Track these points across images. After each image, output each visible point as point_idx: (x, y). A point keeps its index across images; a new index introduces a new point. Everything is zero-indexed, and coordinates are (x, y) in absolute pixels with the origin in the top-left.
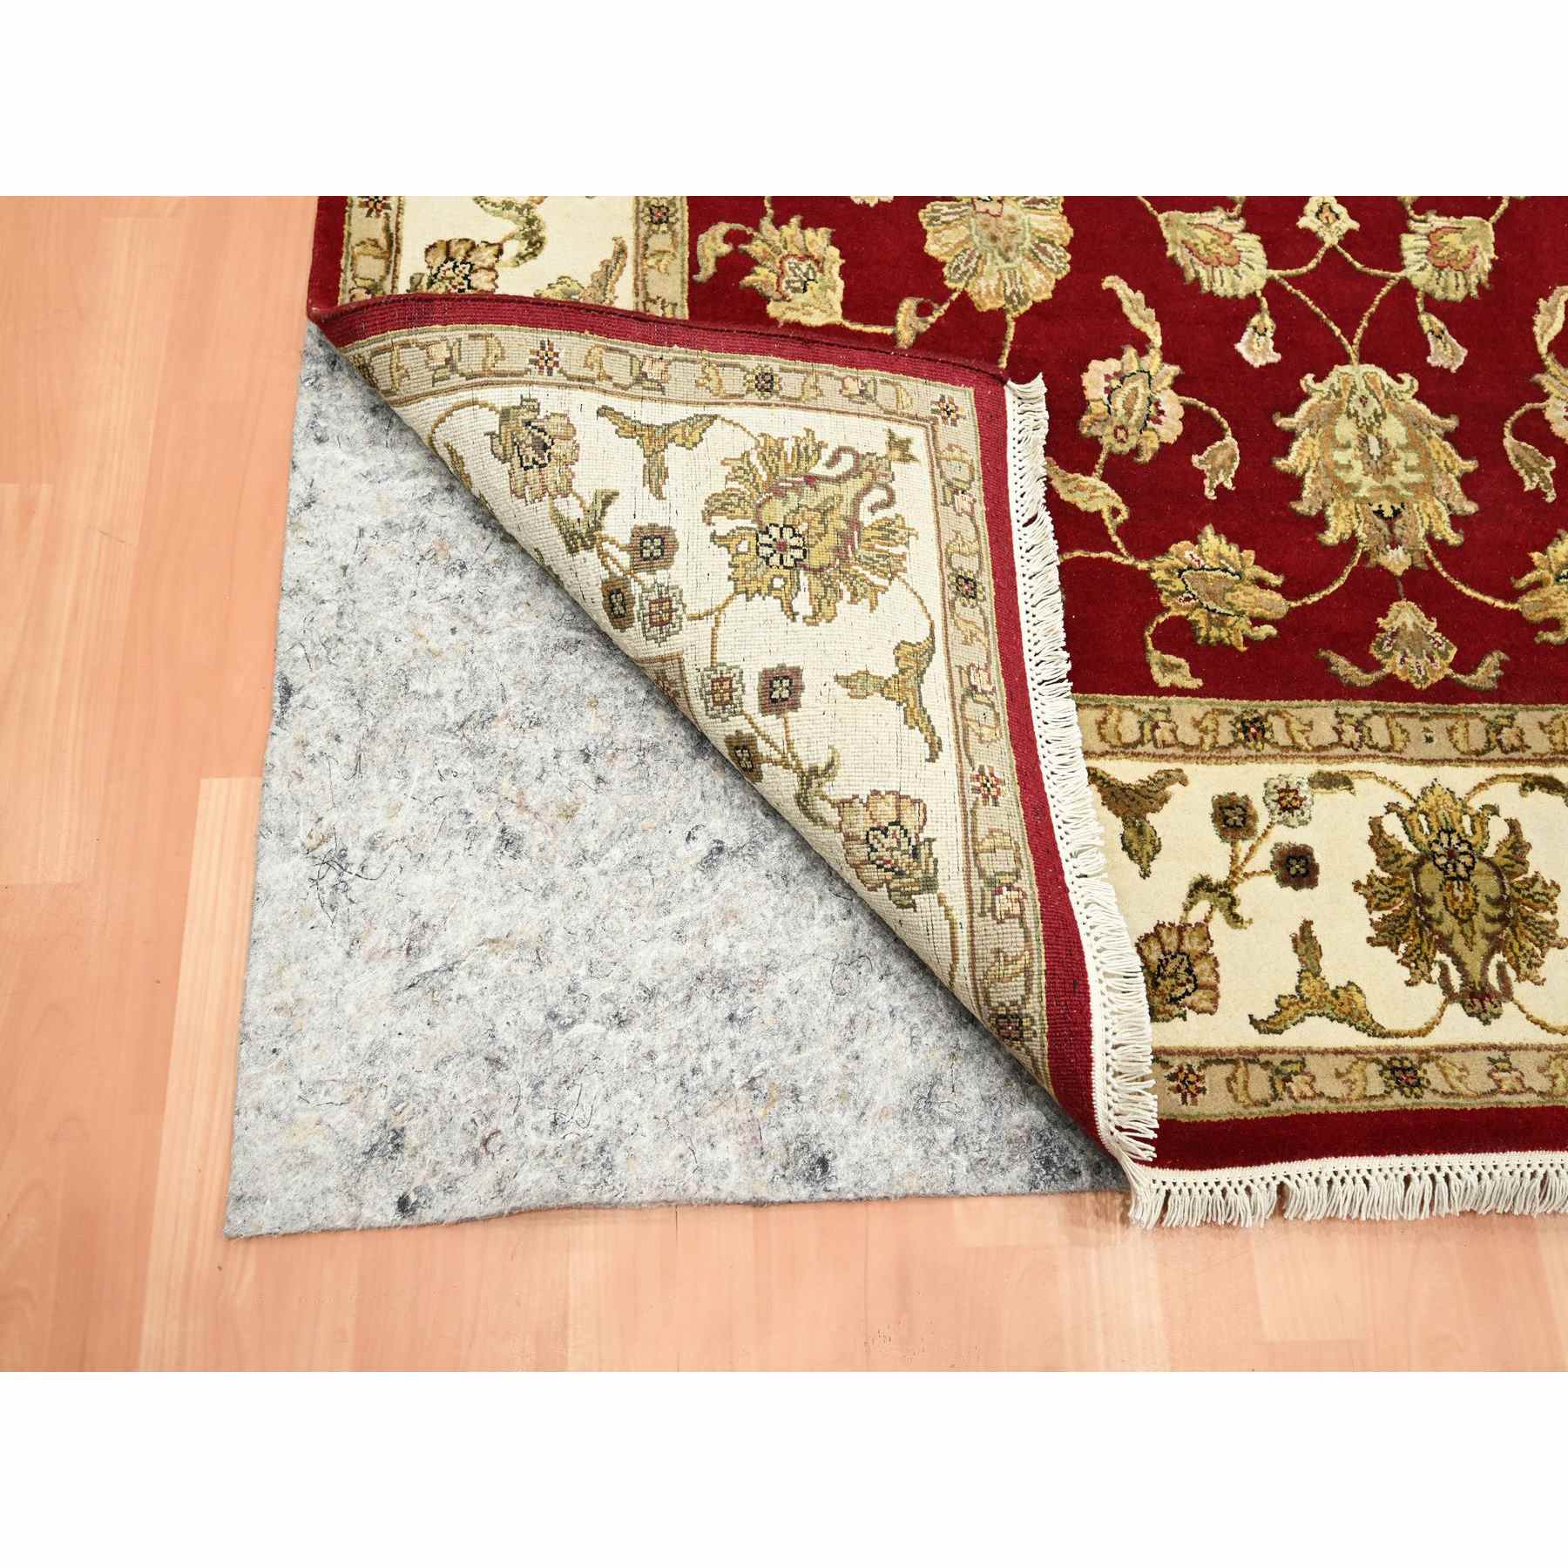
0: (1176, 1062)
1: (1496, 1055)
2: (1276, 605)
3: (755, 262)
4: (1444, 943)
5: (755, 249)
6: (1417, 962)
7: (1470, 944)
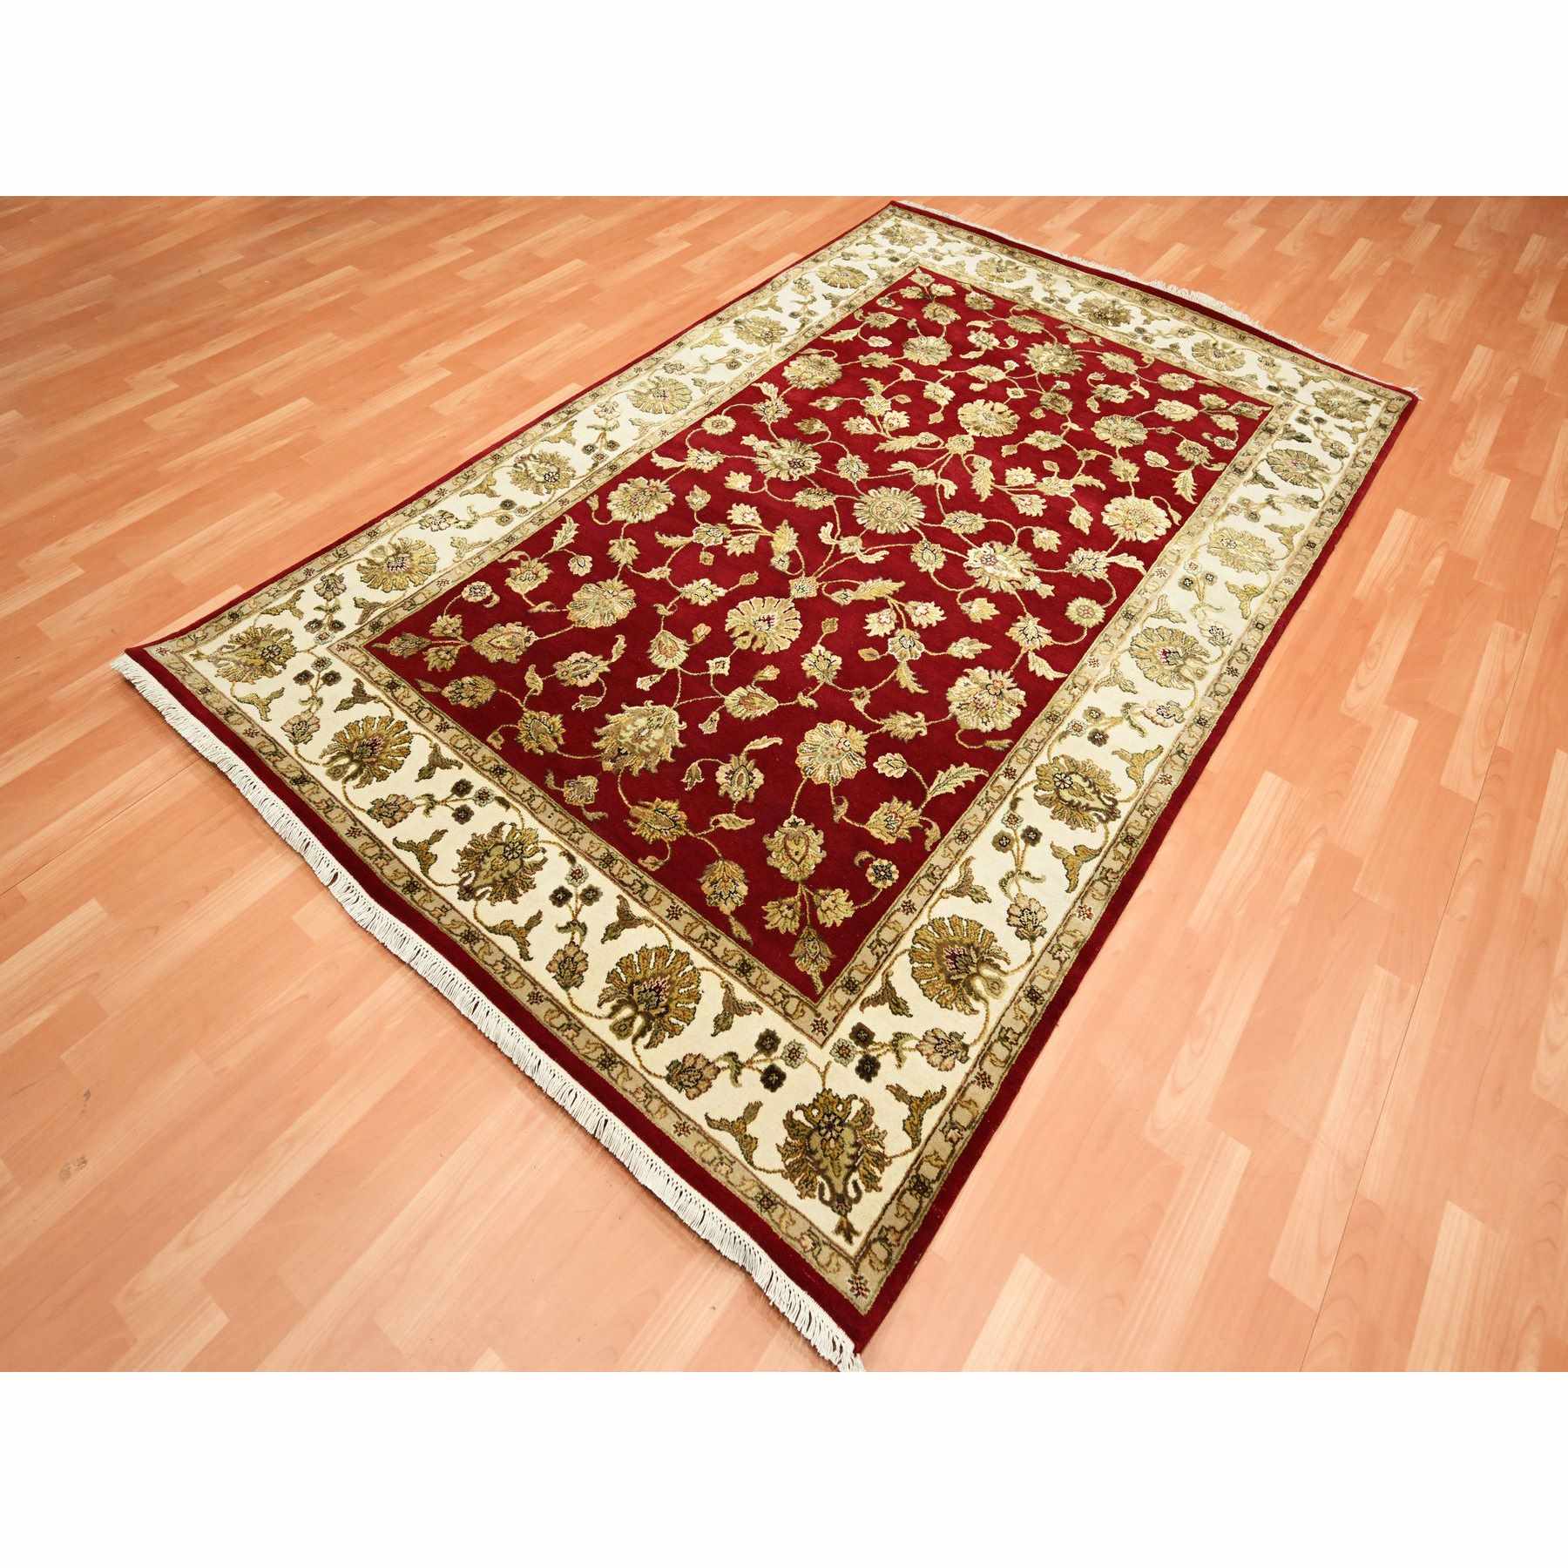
0: (359, 826)
1: (447, 906)
2: (553, 747)
3: (519, 566)
4: (478, 870)
5: (524, 563)
6: (462, 869)
7: (486, 877)
